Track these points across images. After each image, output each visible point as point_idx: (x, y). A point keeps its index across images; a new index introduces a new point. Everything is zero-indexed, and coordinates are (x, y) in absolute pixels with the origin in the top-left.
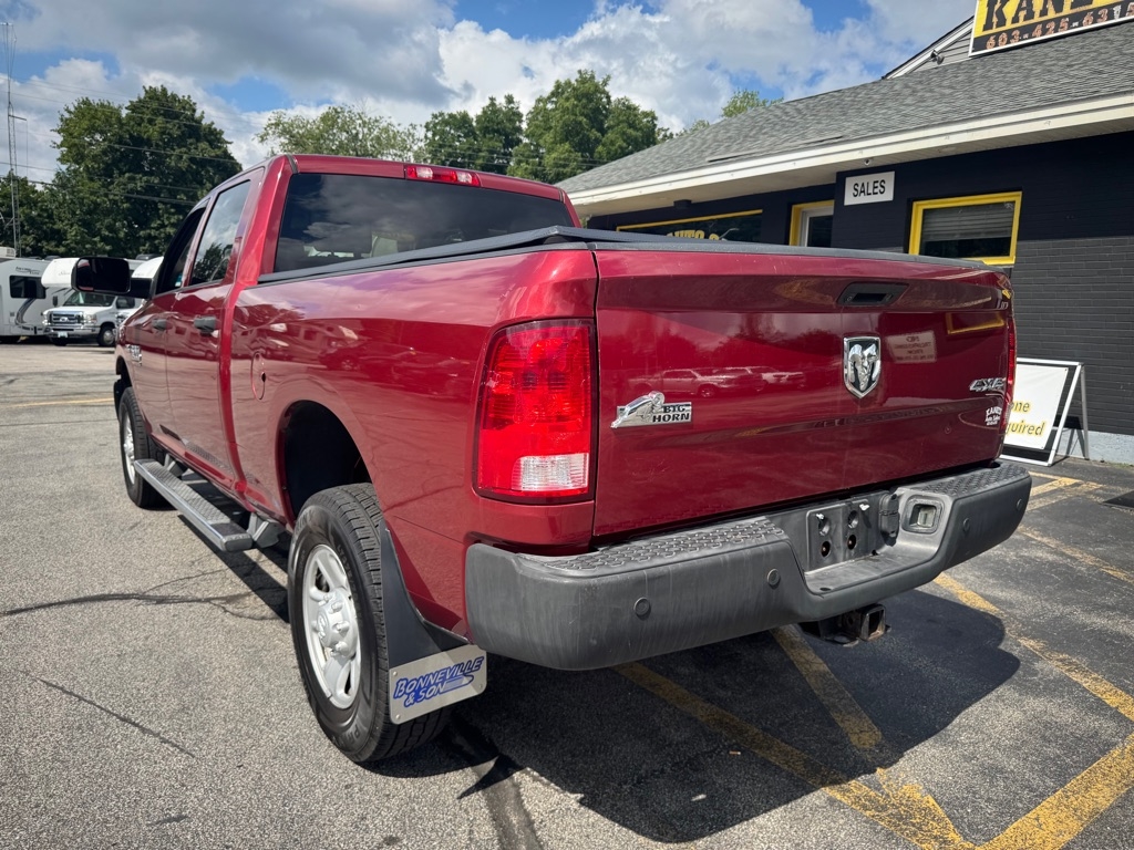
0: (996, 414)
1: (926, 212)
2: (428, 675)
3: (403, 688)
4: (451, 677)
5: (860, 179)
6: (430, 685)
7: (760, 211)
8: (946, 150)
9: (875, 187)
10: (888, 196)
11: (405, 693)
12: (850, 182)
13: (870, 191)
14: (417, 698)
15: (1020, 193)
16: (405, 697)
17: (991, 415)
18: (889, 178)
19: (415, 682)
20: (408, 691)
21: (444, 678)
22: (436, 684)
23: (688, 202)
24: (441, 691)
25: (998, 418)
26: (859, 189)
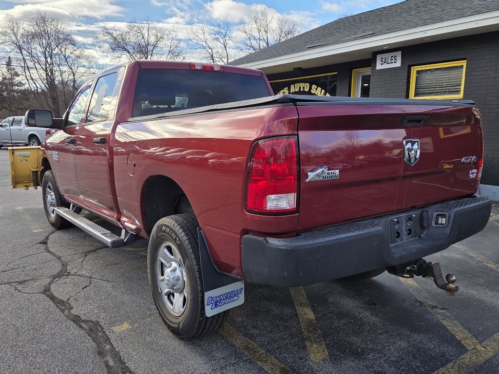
0: (474, 173)
1: (418, 72)
2: (220, 296)
3: (210, 301)
4: (230, 297)
5: (384, 56)
6: (221, 300)
7: (336, 73)
8: (426, 39)
9: (391, 60)
10: (398, 64)
11: (211, 303)
12: (379, 57)
13: (389, 62)
14: (216, 306)
15: (466, 61)
16: (211, 304)
17: (472, 173)
18: (399, 55)
19: (215, 298)
20: (212, 302)
21: (227, 297)
22: (224, 300)
23: (300, 69)
24: (226, 303)
25: (476, 175)
26: (384, 60)
